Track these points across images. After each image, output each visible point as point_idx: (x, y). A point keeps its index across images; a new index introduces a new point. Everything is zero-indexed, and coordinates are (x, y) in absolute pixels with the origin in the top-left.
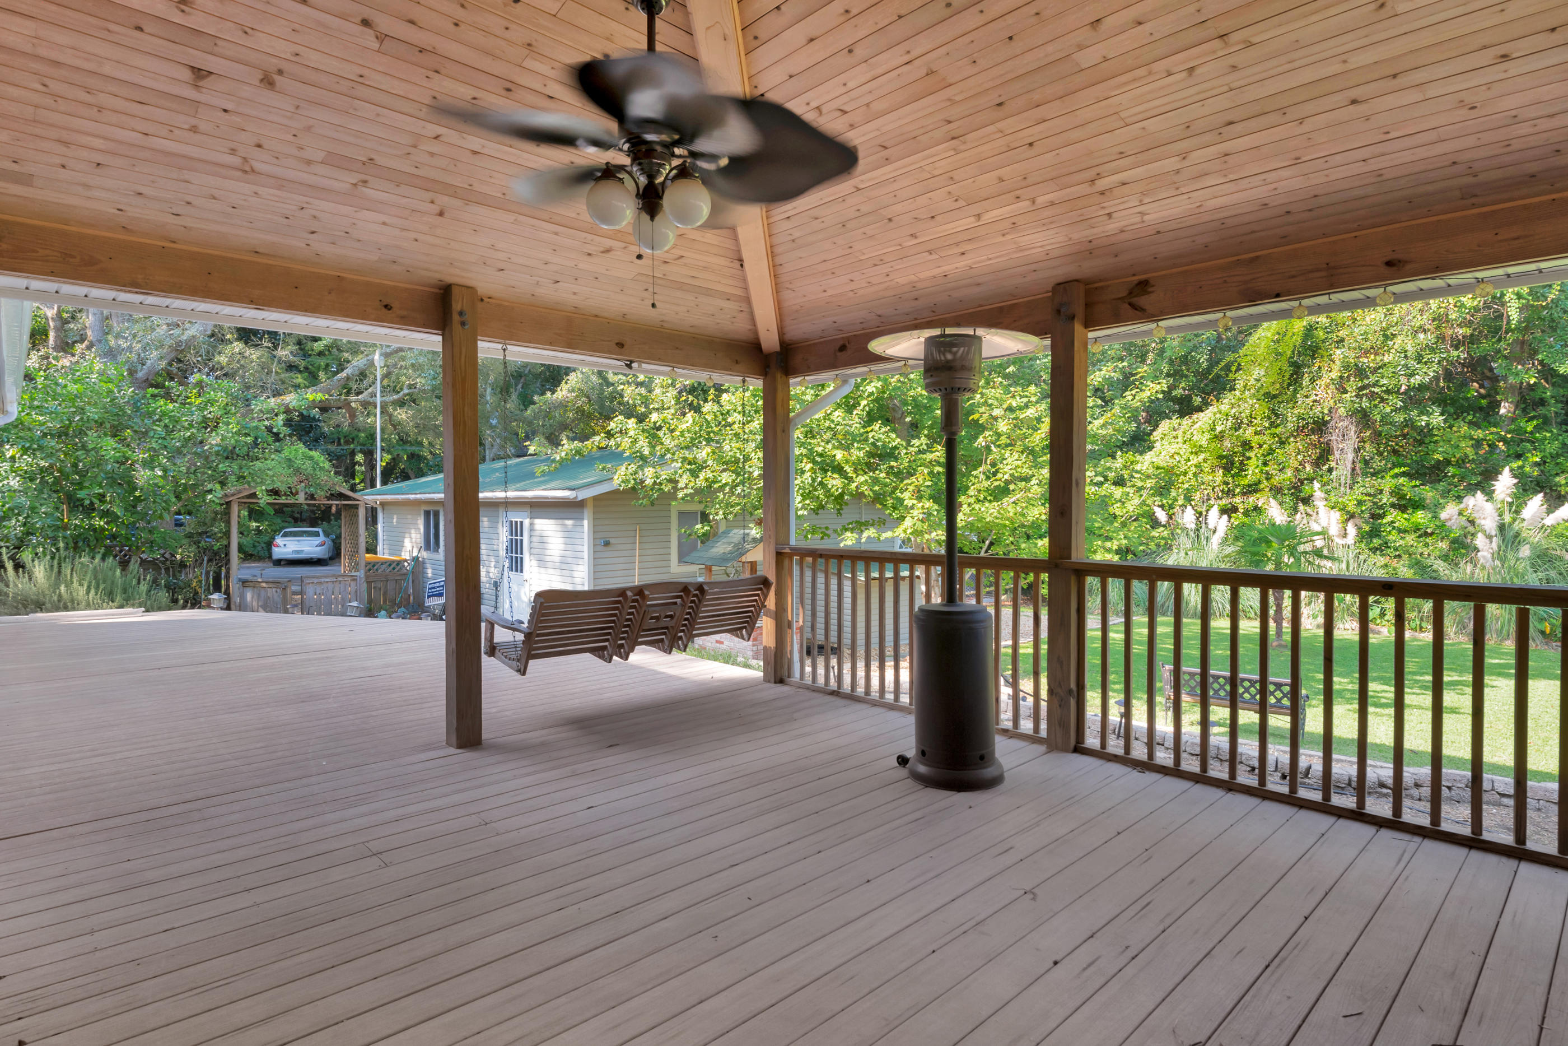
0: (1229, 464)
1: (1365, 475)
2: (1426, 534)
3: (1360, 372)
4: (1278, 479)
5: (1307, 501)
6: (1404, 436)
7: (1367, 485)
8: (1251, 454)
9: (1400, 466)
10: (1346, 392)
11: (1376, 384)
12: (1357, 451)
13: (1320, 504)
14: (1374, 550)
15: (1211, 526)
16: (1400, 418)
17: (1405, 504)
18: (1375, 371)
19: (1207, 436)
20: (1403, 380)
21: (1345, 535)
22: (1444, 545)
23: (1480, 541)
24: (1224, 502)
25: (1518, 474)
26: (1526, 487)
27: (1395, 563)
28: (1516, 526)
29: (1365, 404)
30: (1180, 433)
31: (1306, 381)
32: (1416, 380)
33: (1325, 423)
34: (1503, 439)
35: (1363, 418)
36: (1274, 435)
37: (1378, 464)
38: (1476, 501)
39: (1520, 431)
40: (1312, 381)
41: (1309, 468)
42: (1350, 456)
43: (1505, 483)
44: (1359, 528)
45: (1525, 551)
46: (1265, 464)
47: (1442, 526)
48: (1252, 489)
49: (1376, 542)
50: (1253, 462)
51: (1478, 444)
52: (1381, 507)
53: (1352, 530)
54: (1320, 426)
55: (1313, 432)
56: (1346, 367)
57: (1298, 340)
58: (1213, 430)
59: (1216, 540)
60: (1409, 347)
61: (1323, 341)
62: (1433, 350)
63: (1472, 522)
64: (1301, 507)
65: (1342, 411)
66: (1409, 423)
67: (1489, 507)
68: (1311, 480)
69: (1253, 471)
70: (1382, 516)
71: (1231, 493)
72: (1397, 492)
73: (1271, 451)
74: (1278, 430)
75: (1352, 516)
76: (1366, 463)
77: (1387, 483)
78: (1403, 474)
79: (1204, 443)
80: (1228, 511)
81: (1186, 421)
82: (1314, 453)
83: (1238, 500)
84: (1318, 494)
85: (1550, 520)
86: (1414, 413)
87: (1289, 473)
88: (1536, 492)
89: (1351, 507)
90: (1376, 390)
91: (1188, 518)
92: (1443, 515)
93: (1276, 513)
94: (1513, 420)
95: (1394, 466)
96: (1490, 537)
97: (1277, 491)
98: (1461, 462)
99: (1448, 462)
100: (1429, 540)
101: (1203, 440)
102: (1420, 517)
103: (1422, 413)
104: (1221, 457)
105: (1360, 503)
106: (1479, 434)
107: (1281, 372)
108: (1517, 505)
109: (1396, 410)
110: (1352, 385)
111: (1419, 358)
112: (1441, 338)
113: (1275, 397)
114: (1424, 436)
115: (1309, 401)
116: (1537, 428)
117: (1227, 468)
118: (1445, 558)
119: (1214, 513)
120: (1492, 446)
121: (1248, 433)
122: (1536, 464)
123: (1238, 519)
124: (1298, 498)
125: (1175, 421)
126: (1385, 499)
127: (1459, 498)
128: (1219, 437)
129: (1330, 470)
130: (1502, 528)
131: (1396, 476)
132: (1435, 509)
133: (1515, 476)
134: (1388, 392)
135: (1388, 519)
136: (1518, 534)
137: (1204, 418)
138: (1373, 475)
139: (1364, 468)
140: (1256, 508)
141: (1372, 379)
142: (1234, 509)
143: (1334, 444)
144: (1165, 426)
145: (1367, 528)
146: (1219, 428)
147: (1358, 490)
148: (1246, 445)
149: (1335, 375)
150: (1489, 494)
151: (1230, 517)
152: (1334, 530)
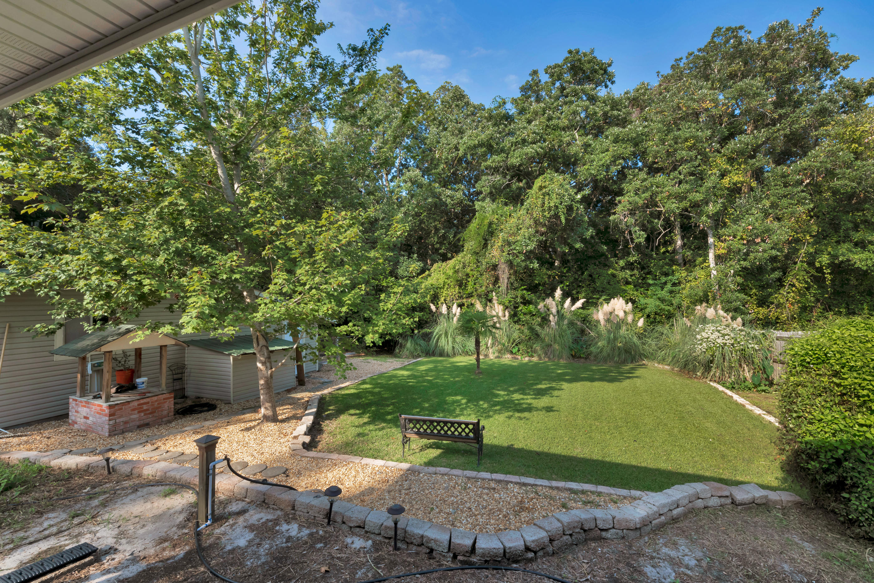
0: (461, 284)
1: (511, 289)
2: (534, 315)
3: (509, 244)
4: (480, 290)
5: (490, 301)
6: (525, 273)
7: (511, 294)
8: (469, 280)
9: (524, 285)
10: (504, 252)
11: (514, 249)
12: (508, 278)
13: (495, 302)
14: (515, 322)
15: (454, 312)
16: (523, 264)
17: (526, 302)
18: (514, 243)
19: (452, 271)
20: (524, 247)
21: (505, 316)
22: (539, 319)
23: (551, 318)
24: (459, 301)
25: (562, 289)
26: (566, 295)
27: (522, 328)
28: (562, 311)
29: (511, 258)
30: (441, 269)
31: (489, 247)
32: (529, 248)
33: (497, 265)
34: (557, 275)
35: (510, 264)
36: (478, 271)
37: (516, 285)
38: (549, 301)
39: (562, 272)
40: (492, 247)
41: (491, 286)
42: (506, 281)
43: (558, 293)
44: (510, 313)
45: (566, 322)
46: (475, 284)
47: (539, 311)
48: (470, 296)
49: (516, 319)
50: (470, 283)
51: (549, 276)
52: (517, 303)
53: (507, 314)
54: (495, 267)
55: (492, 270)
56: (504, 241)
57: (486, 228)
58: (454, 268)
59: (455, 319)
60: (526, 234)
61: (496, 229)
62: (534, 236)
63: (548, 310)
64: (489, 304)
65: (503, 260)
66: (526, 267)
67: (554, 303)
68: (492, 291)
69: (470, 288)
70: (518, 307)
71: (461, 297)
72: (523, 297)
73: (477, 279)
74: (480, 269)
75: (507, 308)
76: (512, 284)
77: (519, 293)
78: (525, 289)
79: (451, 274)
80: (461, 306)
81: (444, 264)
82: (493, 279)
83: (465, 300)
84: (495, 298)
85: (573, 308)
86: (528, 263)
87: (484, 288)
88: (568, 297)
89: (507, 304)
90: (515, 251)
91: (444, 309)
92: (539, 307)
93: (479, 307)
94: (560, 268)
95: (521, 286)
96: (554, 316)
97: (479, 296)
98: (544, 284)
99: (539, 284)
100: (534, 317)
101: (450, 272)
102: (531, 307)
103: (531, 263)
104: (457, 281)
105: (510, 302)
106: (549, 273)
107: (480, 242)
108: (562, 302)
109: (522, 261)
110: (506, 249)
111: (529, 239)
112: (537, 232)
113: (478, 253)
114: (531, 273)
115: (490, 256)
116: (567, 272)
117: (460, 286)
118: (540, 325)
119: (455, 306)
120: (554, 278)
121: (468, 270)
122: (567, 286)
123: (465, 308)
124: (487, 300)
125: (440, 264)
126: (519, 300)
127: (544, 300)
128: (457, 272)
129: (499, 287)
130: (558, 312)
131: (522, 290)
132: (536, 304)
133: (561, 290)
134: (519, 252)
135: (520, 308)
136: (563, 315)
137: (451, 263)
138: (514, 289)
139: (511, 287)
140: (472, 304)
141: (513, 247)
142: (463, 305)
143: (500, 275)
144: (435, 265)
145: (513, 313)
146: (457, 268)
147: (509, 296)
148: (467, 275)
149: (500, 244)
150: (553, 297)
151: (461, 308)
152: (500, 314)
